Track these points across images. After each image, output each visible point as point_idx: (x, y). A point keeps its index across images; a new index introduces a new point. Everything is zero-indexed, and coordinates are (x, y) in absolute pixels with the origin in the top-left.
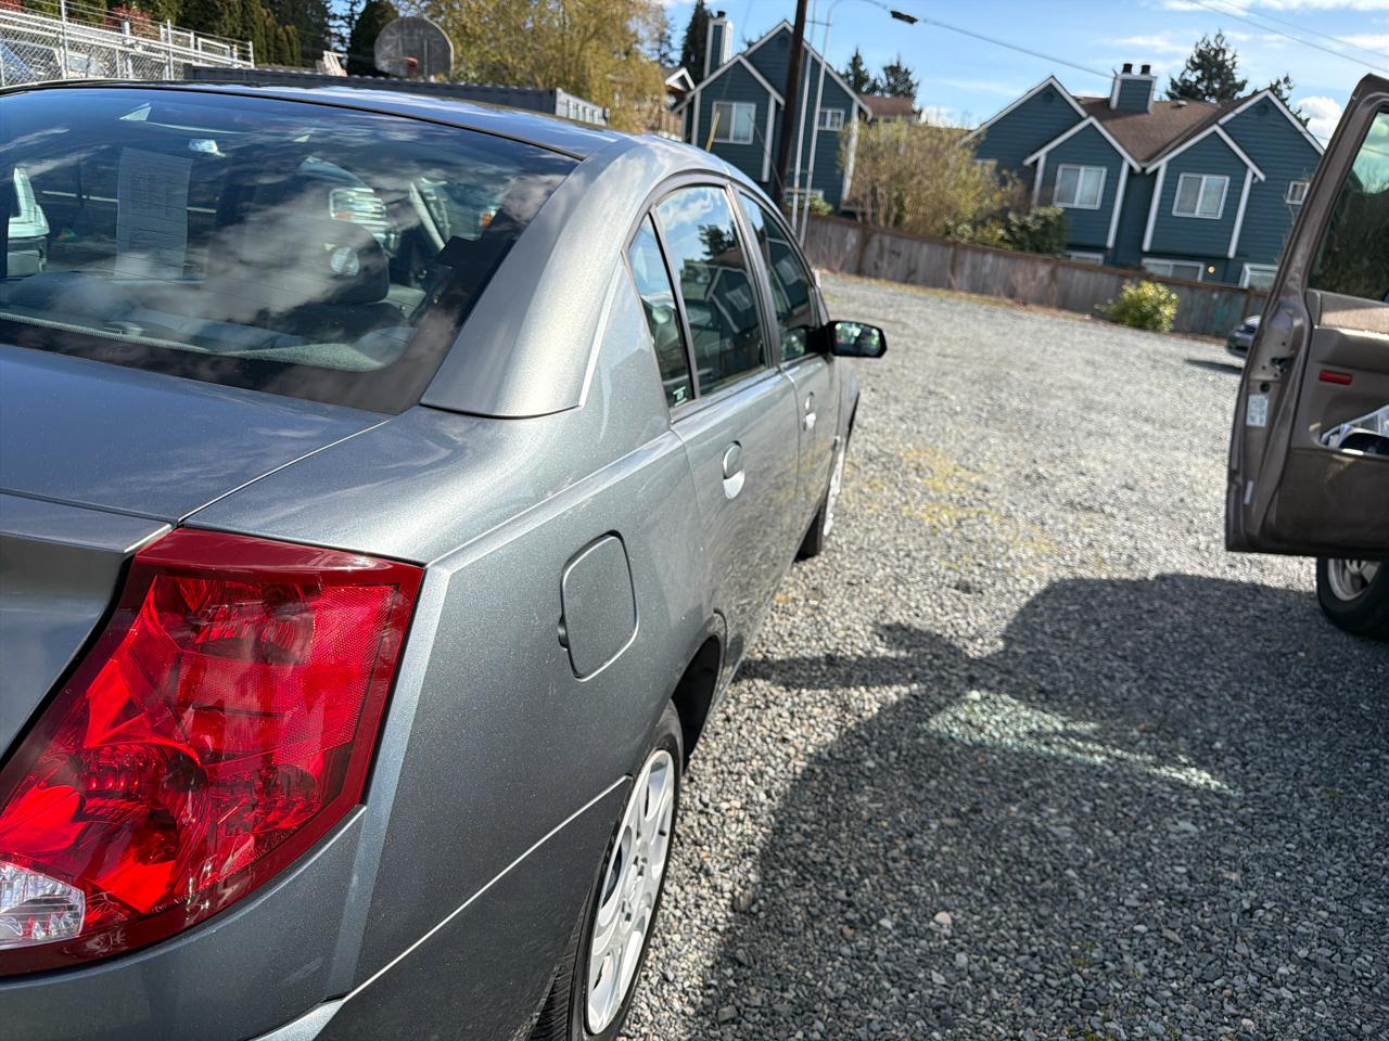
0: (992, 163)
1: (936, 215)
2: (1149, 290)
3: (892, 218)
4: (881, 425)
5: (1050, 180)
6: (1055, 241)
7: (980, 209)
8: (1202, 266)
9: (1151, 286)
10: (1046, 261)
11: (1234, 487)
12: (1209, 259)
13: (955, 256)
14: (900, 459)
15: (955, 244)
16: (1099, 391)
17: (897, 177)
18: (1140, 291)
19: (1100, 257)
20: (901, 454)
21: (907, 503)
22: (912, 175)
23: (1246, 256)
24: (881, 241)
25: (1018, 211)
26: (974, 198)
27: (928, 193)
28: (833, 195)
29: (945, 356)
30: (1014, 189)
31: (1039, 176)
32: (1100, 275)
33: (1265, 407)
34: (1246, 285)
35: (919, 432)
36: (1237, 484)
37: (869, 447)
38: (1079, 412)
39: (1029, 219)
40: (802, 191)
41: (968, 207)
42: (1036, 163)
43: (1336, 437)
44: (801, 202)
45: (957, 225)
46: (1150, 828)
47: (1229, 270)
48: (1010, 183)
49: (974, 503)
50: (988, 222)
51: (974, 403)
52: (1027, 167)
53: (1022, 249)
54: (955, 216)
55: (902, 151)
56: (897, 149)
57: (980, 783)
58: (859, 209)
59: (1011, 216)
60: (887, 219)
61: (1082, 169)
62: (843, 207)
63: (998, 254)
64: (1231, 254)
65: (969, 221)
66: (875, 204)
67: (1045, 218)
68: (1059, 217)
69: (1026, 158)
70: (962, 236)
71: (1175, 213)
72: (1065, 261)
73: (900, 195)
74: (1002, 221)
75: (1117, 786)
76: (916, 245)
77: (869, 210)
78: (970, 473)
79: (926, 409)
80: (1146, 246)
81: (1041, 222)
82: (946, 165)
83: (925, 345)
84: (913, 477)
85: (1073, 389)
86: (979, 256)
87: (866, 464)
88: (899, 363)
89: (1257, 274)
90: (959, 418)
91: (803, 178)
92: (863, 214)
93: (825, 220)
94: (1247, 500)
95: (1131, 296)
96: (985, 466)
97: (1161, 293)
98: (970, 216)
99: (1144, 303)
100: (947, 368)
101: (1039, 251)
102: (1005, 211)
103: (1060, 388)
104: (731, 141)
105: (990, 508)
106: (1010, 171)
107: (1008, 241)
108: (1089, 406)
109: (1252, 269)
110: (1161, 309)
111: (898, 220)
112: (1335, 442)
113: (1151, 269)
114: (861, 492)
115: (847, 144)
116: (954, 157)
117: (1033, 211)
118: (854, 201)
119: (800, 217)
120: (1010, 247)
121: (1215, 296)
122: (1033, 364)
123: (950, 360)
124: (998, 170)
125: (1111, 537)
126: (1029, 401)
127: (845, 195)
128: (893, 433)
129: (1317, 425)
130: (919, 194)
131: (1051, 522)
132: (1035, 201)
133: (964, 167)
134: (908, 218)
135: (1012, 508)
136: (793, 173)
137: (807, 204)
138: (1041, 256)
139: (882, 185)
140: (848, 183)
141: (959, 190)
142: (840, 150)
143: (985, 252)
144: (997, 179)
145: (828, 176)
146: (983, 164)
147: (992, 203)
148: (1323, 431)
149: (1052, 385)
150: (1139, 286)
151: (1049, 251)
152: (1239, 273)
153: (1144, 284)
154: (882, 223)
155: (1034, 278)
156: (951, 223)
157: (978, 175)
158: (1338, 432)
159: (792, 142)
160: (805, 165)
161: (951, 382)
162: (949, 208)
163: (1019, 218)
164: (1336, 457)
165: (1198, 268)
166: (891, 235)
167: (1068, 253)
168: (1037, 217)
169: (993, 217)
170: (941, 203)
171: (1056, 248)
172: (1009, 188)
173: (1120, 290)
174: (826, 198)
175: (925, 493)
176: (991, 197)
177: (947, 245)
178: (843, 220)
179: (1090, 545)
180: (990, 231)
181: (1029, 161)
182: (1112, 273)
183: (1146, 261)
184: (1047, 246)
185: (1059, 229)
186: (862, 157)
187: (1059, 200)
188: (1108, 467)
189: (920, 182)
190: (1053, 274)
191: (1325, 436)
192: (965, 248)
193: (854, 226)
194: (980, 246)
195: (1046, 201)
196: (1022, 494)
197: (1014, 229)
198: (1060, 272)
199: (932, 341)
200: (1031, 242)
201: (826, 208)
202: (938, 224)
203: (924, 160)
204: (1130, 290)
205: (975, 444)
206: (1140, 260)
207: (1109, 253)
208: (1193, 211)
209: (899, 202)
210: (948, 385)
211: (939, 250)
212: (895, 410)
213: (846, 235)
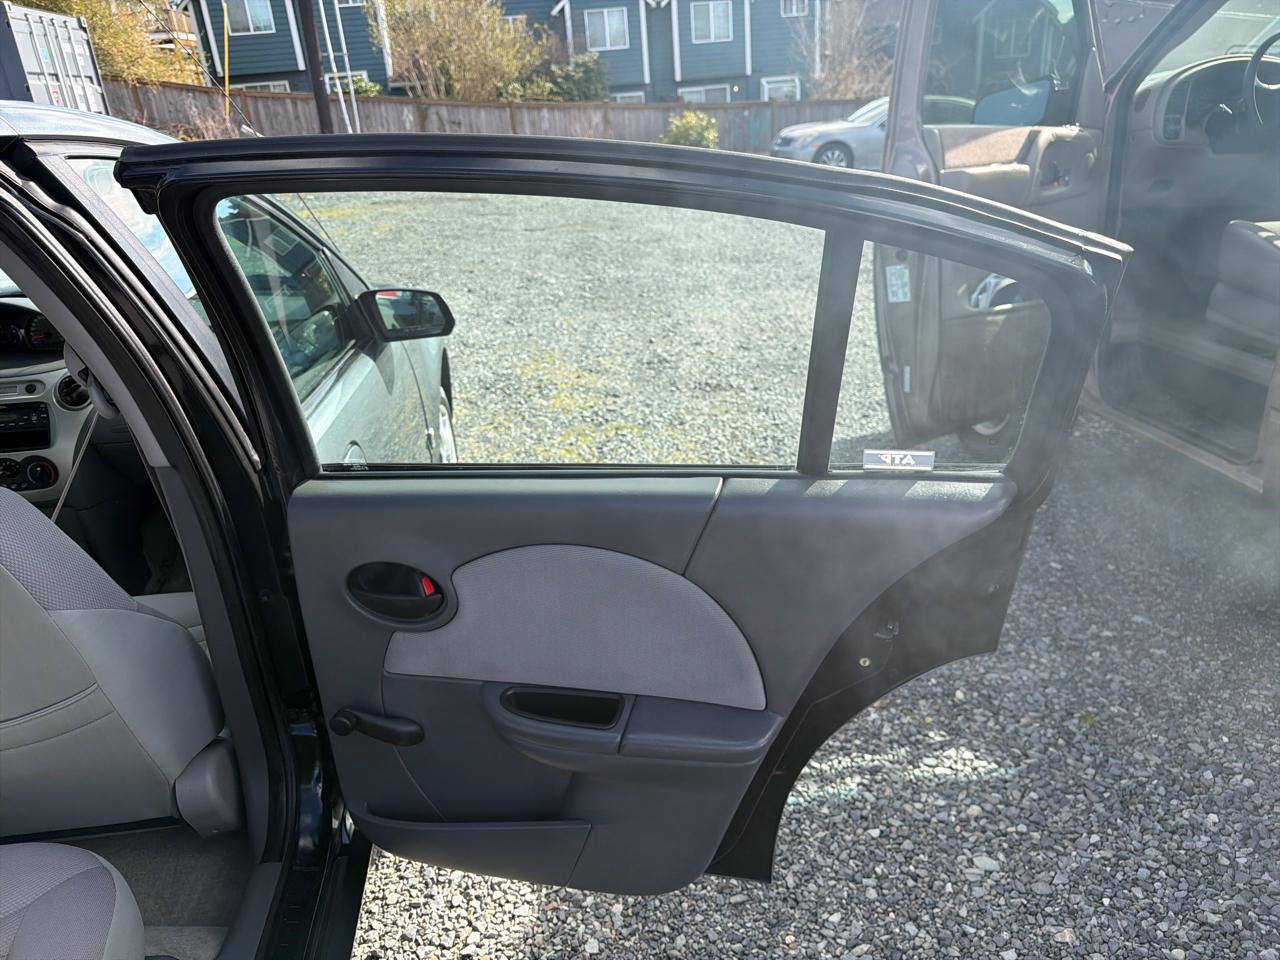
0: (522, 17)
1: (484, 79)
2: (691, 118)
3: (443, 88)
4: (488, 336)
5: (579, 27)
6: (600, 86)
7: (524, 65)
8: (728, 86)
9: (692, 114)
10: (597, 108)
11: (891, 376)
12: (732, 79)
13: (512, 116)
14: (519, 380)
15: (510, 105)
16: (682, 237)
17: (435, 46)
18: (684, 121)
19: (641, 94)
20: (519, 372)
21: (540, 440)
22: (450, 42)
23: (760, 71)
24: (438, 114)
25: (558, 63)
26: (515, 57)
27: (469, 57)
28: (377, 73)
29: (531, 230)
30: (549, 41)
31: (569, 24)
32: (646, 113)
33: (907, 278)
34: (766, 98)
35: (529, 335)
36: (891, 372)
37: (483, 371)
38: (672, 268)
39: (570, 68)
40: (342, 74)
41: (511, 66)
42: (562, 11)
43: (985, 295)
44: (345, 87)
45: (506, 86)
46: (949, 888)
47: (750, 88)
48: (544, 36)
49: (608, 417)
50: (534, 77)
51: (574, 282)
52: (555, 17)
53: (572, 100)
54: (502, 77)
55: (433, 16)
56: (427, 17)
57: (735, 905)
58: (407, 84)
59: (554, 68)
60: (438, 91)
61: (605, 11)
62: (391, 85)
63: (551, 109)
64: (749, 71)
65: (517, 80)
66: (421, 77)
67: (584, 64)
68: (596, 62)
69: (552, 8)
70: (515, 96)
71: (694, 42)
72: (612, 104)
73: (443, 64)
74: (547, 75)
75: (889, 826)
76: (473, 111)
77: (418, 84)
78: (594, 376)
79: (530, 303)
80: (678, 78)
81: (582, 69)
82: (479, 27)
83: (509, 221)
84: (537, 400)
85: (658, 240)
86: (535, 113)
87: (483, 396)
88: (489, 249)
89: (772, 86)
90: (565, 305)
91: (339, 61)
92: (413, 88)
93: (376, 101)
94: (907, 389)
95: (677, 127)
96: (606, 362)
97: (702, 120)
98: (517, 74)
99: (691, 132)
100: (537, 245)
101: (587, 98)
102: (547, 64)
103: (647, 242)
104: (252, 32)
105: (626, 418)
106: (541, 24)
107: (557, 94)
108: (678, 258)
109: (768, 83)
110: (706, 134)
111: (449, 91)
112: (984, 300)
113: (687, 98)
114: (488, 440)
115: (376, 19)
116: (485, 17)
117: (572, 60)
118: (400, 77)
119: (348, 102)
120: (560, 99)
121: (746, 113)
122: (615, 220)
123: (538, 233)
124: (529, 24)
125: (748, 418)
126: (624, 266)
127: (390, 73)
128: (504, 344)
129: (964, 286)
130: (461, 60)
131: (688, 418)
132: (571, 50)
133: (497, 25)
134: (458, 86)
135: (647, 411)
136: (328, 57)
137: (352, 88)
138: (591, 103)
139: (422, 57)
140: (389, 61)
141: (498, 50)
142: (369, 25)
143: (539, 109)
144: (531, 33)
145: (366, 55)
146: (514, 20)
147: (533, 58)
148: (970, 291)
149: (638, 241)
150: (682, 117)
151: (596, 96)
152: (758, 88)
153: (686, 113)
154: (434, 95)
155: (590, 127)
156: (500, 84)
157: (512, 32)
158: (984, 290)
159: (316, 25)
160: (337, 47)
161: (546, 261)
162: (494, 69)
163: (561, 69)
164: (990, 318)
165: (725, 89)
166: (447, 105)
167: (614, 95)
168: (577, 65)
169: (537, 72)
170: (486, 65)
171: (601, 93)
172: (544, 41)
173: (667, 123)
174: (371, 78)
175: (556, 420)
176: (530, 52)
177: (503, 107)
178: (395, 98)
179: (734, 436)
180: (538, 87)
181: (555, 11)
182: (656, 109)
183: (680, 91)
184: (593, 92)
185: (600, 74)
186: (394, 30)
187: (592, 46)
188: (718, 327)
189: (459, 48)
190: (606, 120)
191: (974, 296)
192: (520, 107)
193: (407, 103)
194: (533, 103)
195: (581, 48)
196: (650, 388)
197: (559, 80)
198: (611, 115)
199: (515, 215)
200: (578, 90)
201: (374, 89)
202: (488, 87)
203: (456, 24)
204: (676, 122)
205: (588, 335)
206: (676, 92)
207: (648, 89)
208: (709, 37)
209: (445, 71)
210: (544, 266)
211: (497, 112)
212: (498, 311)
213: (402, 113)
